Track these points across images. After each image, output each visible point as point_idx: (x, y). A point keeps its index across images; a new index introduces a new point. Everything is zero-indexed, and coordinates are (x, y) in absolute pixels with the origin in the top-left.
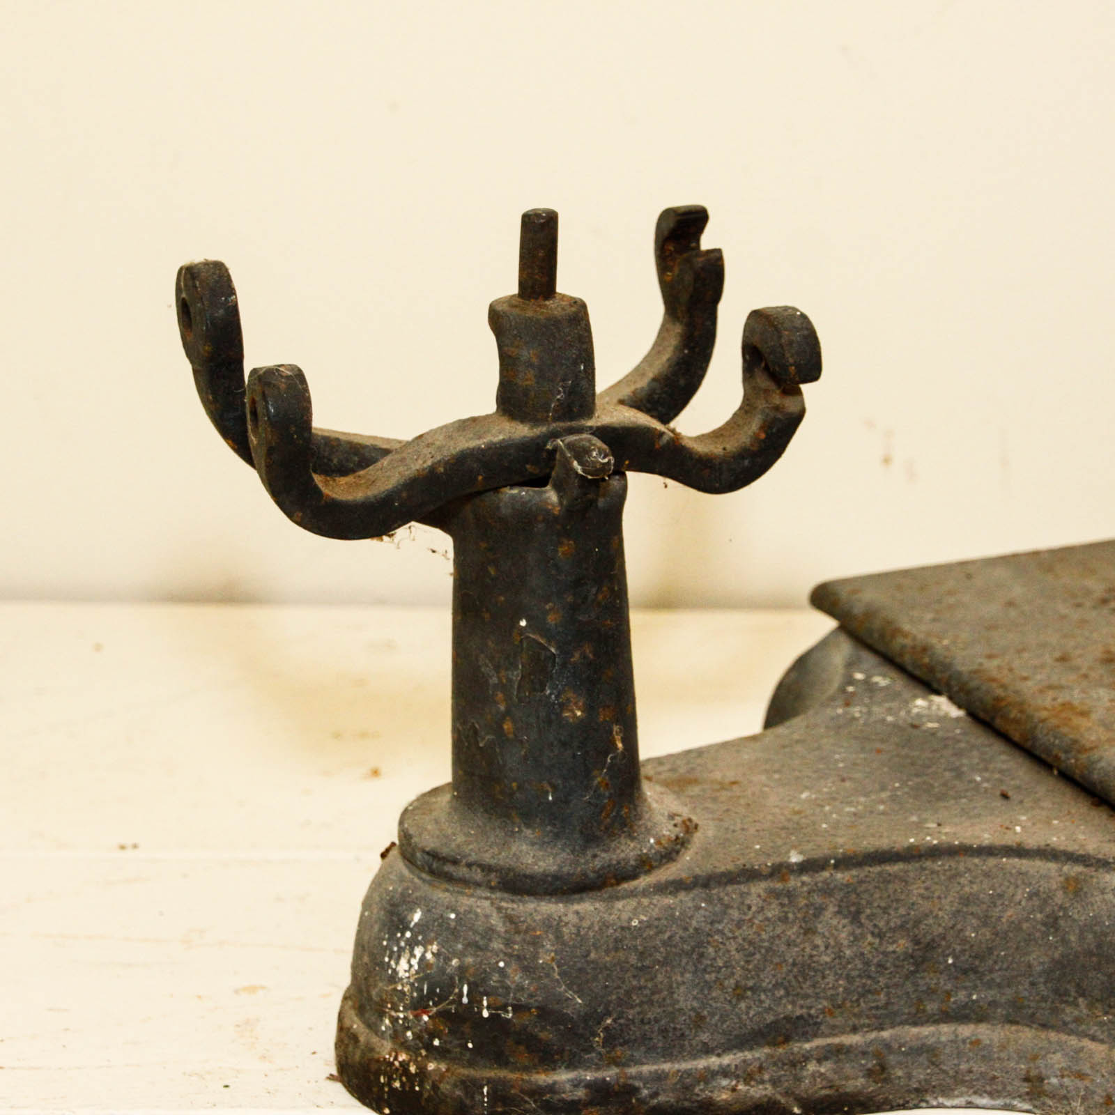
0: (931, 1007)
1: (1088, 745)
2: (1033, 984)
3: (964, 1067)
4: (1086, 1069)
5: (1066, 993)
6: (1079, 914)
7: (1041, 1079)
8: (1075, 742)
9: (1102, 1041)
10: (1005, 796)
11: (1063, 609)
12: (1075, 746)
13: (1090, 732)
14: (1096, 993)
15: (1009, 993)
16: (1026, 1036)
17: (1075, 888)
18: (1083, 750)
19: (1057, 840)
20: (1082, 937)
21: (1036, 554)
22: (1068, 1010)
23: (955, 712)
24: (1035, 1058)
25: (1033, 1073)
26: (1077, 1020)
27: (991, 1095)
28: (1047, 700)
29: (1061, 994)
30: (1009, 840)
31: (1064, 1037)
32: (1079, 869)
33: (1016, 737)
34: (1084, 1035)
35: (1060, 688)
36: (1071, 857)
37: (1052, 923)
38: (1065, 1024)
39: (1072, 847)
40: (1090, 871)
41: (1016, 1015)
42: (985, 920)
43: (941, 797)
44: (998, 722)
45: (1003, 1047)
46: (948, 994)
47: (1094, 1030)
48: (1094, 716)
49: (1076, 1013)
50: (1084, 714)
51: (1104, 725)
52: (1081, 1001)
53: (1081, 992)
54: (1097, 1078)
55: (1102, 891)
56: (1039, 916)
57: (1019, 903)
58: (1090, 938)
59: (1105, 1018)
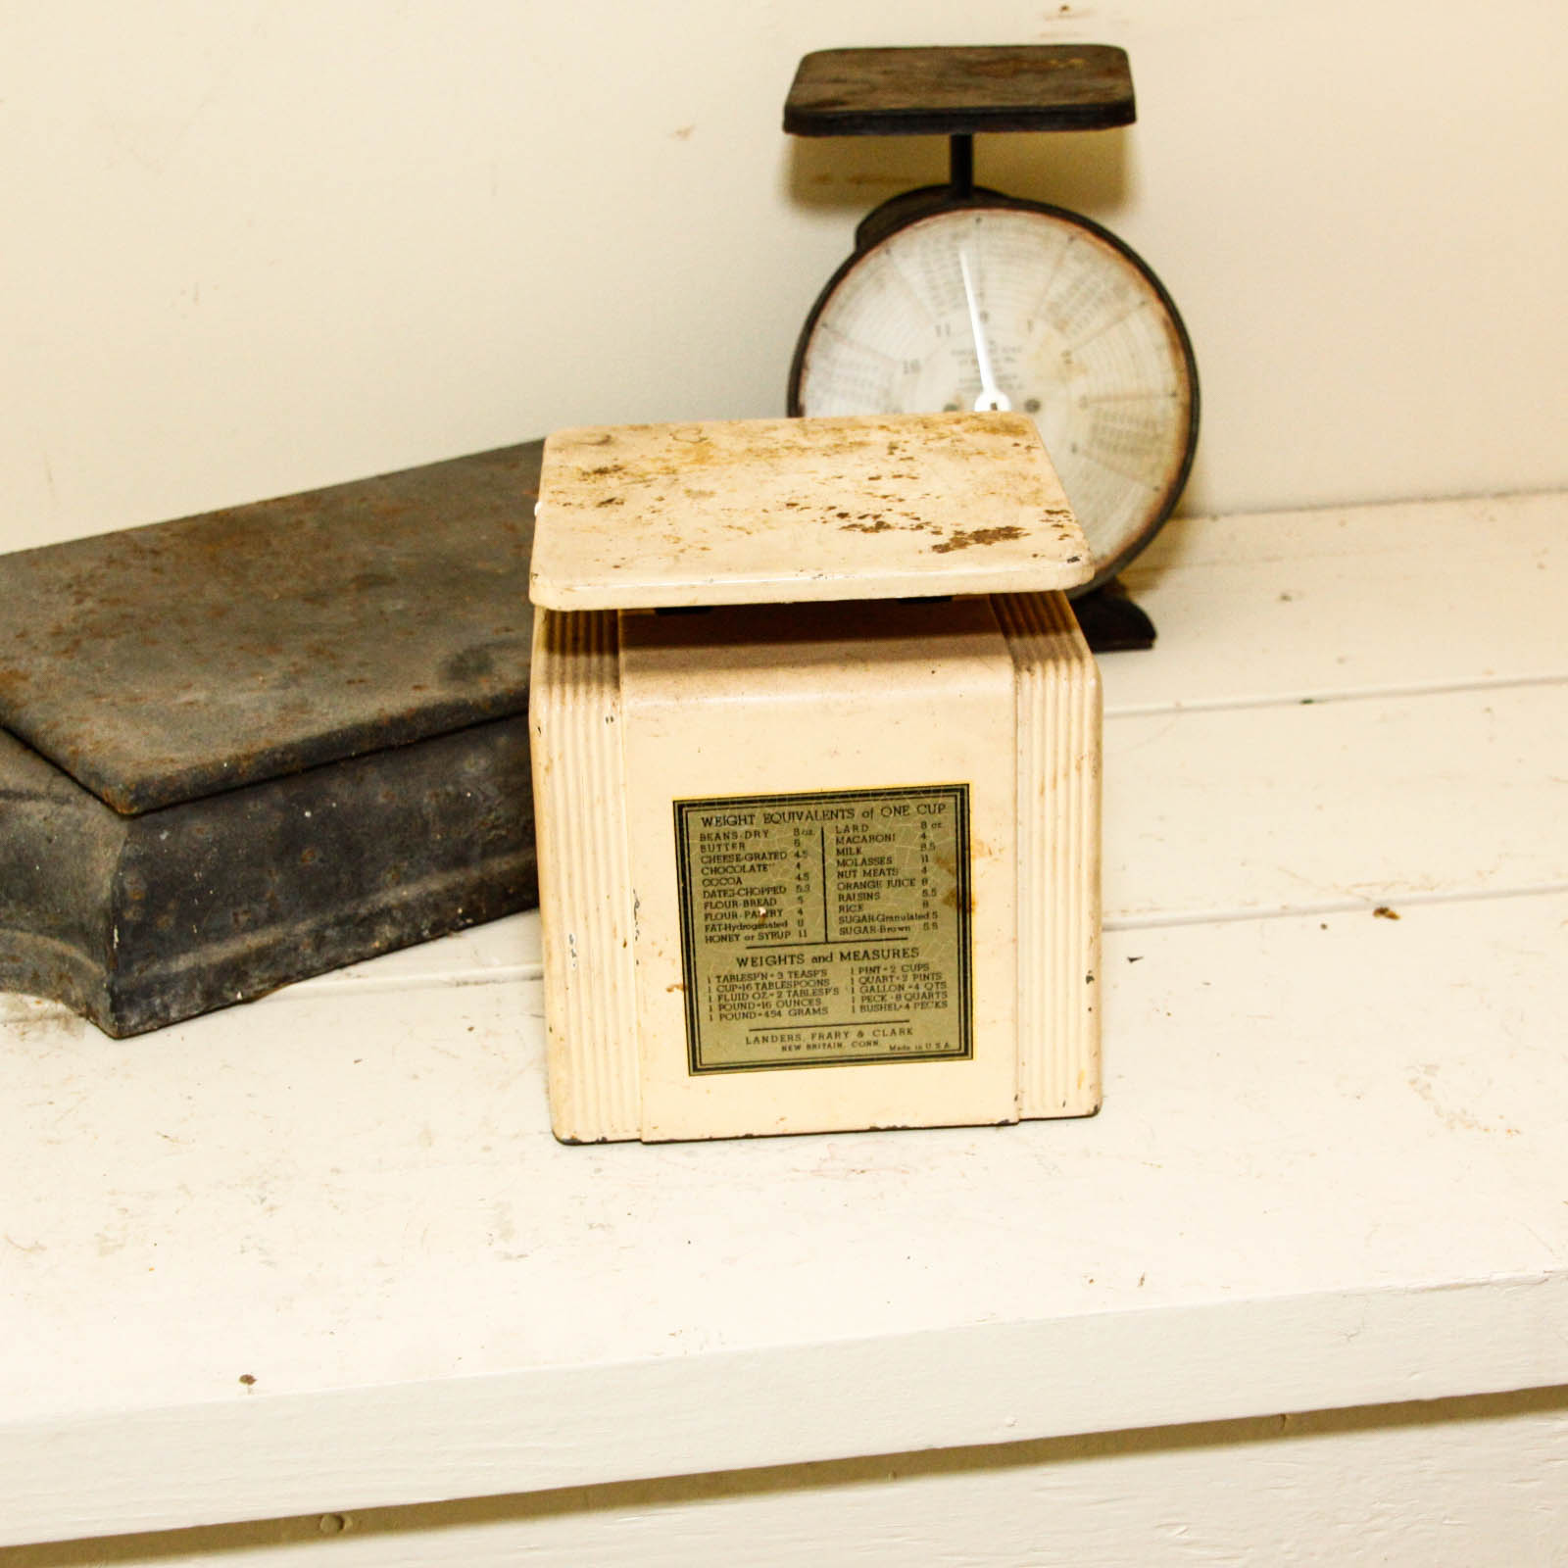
1: (19, 702)
4: (18, 954)
8: (11, 701)
9: (29, 931)
12: (13, 705)
13: (24, 691)
14: (21, 895)
18: (17, 706)
20: (6, 854)
26: (10, 917)
28: (1, 670)
32: (2, 801)
34: (15, 927)
35: (13, 658)
40: (10, 802)
47: (23, 923)
48: (32, 680)
49: (8, 912)
50: (25, 678)
51: (38, 686)
52: (11, 902)
53: (10, 896)
54: (28, 960)
55: (19, 817)
58: (11, 853)
59: (29, 914)
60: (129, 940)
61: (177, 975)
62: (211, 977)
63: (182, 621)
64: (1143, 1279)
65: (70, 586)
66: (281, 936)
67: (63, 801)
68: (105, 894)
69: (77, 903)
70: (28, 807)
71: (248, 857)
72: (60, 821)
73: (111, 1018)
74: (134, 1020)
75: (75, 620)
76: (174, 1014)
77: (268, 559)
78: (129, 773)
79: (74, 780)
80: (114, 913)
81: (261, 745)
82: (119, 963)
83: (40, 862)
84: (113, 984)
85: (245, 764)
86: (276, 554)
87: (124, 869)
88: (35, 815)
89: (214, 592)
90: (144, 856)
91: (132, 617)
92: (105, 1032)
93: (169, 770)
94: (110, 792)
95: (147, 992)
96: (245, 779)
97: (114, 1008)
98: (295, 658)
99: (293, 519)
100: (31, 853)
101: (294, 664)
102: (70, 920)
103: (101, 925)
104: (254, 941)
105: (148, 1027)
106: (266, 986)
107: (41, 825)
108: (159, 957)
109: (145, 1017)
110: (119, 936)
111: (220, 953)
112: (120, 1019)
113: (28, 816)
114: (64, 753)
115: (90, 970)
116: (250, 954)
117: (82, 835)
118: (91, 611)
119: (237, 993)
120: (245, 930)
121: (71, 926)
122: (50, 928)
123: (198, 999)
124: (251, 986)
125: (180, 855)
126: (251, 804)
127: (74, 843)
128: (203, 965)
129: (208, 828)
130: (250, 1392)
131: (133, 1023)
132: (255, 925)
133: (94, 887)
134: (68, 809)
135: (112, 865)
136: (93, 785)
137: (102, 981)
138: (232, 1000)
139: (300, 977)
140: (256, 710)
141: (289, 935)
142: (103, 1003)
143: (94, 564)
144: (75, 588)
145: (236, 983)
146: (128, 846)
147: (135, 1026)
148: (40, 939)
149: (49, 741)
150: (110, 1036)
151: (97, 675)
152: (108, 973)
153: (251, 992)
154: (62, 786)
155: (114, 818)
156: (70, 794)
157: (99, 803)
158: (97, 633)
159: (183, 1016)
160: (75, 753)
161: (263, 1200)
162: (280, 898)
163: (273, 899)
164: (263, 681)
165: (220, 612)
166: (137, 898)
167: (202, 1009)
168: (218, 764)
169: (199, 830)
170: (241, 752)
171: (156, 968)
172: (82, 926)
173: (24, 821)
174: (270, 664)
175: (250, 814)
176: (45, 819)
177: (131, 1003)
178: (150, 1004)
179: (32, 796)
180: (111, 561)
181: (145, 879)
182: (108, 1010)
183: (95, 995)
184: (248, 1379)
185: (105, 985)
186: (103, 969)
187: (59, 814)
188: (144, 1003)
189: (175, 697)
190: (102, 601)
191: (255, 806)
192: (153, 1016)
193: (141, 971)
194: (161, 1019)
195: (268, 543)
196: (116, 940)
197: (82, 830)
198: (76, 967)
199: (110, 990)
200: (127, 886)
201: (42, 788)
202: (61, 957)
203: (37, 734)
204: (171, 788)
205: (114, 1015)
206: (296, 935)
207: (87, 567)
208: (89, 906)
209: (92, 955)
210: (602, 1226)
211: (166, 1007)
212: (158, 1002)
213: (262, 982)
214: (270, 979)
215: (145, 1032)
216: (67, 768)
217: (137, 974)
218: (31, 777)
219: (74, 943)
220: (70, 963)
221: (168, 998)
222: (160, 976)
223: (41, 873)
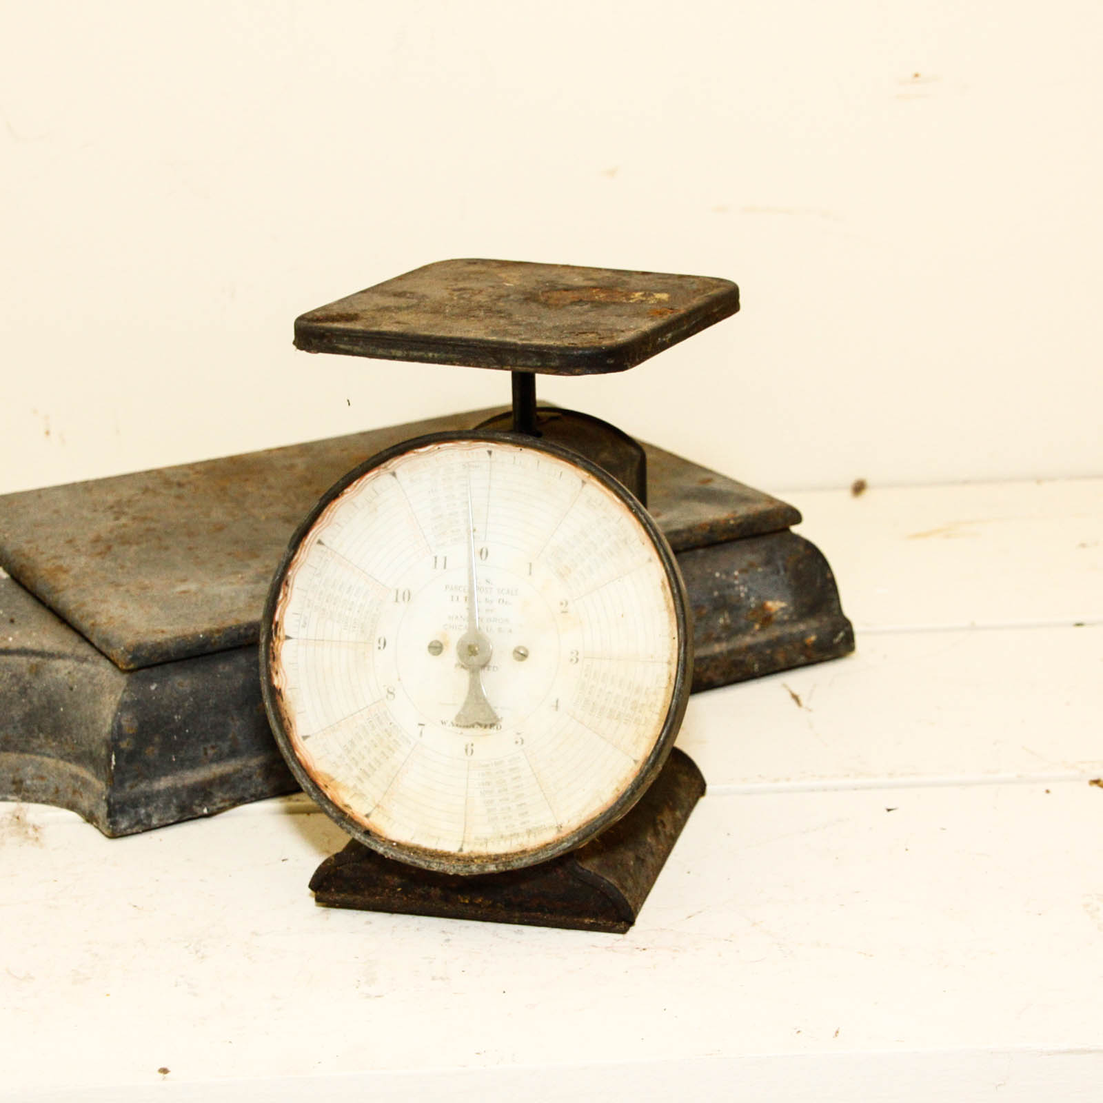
1: (59, 588)
2: (15, 728)
4: (45, 774)
5: (33, 731)
6: (38, 685)
7: (21, 782)
8: (54, 587)
9: (53, 757)
10: (12, 621)
11: (85, 513)
12: (55, 590)
13: (65, 580)
14: (49, 730)
16: (13, 758)
17: (36, 671)
18: (57, 592)
19: (29, 644)
20: (39, 697)
21: (86, 482)
22: (35, 741)
23: (4, 575)
24: (18, 770)
25: (17, 779)
26: (40, 746)
28: (49, 565)
29: (30, 732)
30: (3, 645)
31: (33, 757)
32: (39, 659)
33: (29, 587)
34: (44, 754)
35: (61, 557)
36: (34, 653)
37: (24, 692)
38: (33, 749)
39: (37, 647)
40: (45, 660)
41: (7, 746)
44: (21, 579)
47: (49, 751)
48: (72, 573)
49: (39, 742)
50: (66, 572)
51: (76, 577)
52: (41, 735)
53: (41, 730)
54: (51, 779)
55: (50, 671)
56: (16, 688)
57: (5, 681)
58: (44, 698)
59: (54, 744)
60: (123, 764)
61: (159, 792)
62: (184, 795)
63: (190, 534)
64: (837, 1032)
65: (112, 507)
66: (239, 767)
67: (84, 660)
68: (107, 729)
69: (88, 737)
70: (58, 664)
71: (216, 706)
72: (80, 675)
73: (108, 823)
74: (124, 824)
75: (111, 531)
76: (155, 822)
77: (264, 491)
78: (130, 639)
79: (92, 644)
80: (113, 744)
81: (230, 622)
82: (115, 780)
83: (64, 706)
84: (109, 796)
85: (216, 636)
86: (270, 487)
87: (121, 711)
88: (62, 669)
89: (218, 514)
90: (138, 701)
91: (154, 530)
92: (103, 833)
93: (160, 638)
94: (117, 652)
95: (135, 804)
96: (217, 647)
97: (109, 815)
98: (267, 562)
99: (287, 463)
100: (57, 698)
101: (267, 566)
102: (83, 749)
103: (104, 752)
104: (217, 770)
105: (134, 830)
106: (227, 804)
107: (66, 677)
108: (146, 777)
109: (133, 822)
110: (116, 760)
111: (192, 777)
112: (114, 823)
113: (57, 671)
114: (86, 625)
115: (94, 786)
116: (214, 779)
117: (95, 685)
118: (125, 526)
119: (203, 808)
120: (212, 761)
121: (84, 753)
122: (69, 754)
123: (173, 811)
124: (214, 804)
125: (165, 702)
126: (220, 667)
127: (89, 691)
128: (179, 786)
129: (187, 682)
130: (164, 1079)
131: (123, 826)
132: (219, 758)
133: (101, 722)
134: (85, 666)
135: (114, 707)
136: (104, 648)
137: (102, 794)
138: (200, 813)
139: (253, 799)
140: (231, 598)
141: (245, 766)
142: (102, 811)
143: (132, 492)
144: (116, 509)
145: (204, 800)
146: (127, 693)
147: (125, 829)
148: (61, 763)
149: (77, 616)
150: (107, 836)
151: (120, 571)
152: (107, 788)
153: (214, 808)
154: (84, 650)
155: (118, 673)
156: (88, 656)
157: (108, 662)
158: (125, 541)
159: (162, 823)
160: (93, 625)
161: (197, 952)
162: (240, 738)
163: (234, 740)
164: (242, 578)
165: (220, 528)
166: (131, 732)
167: (176, 819)
168: (195, 636)
169: (179, 684)
170: (216, 627)
171: (143, 786)
172: (91, 753)
173: (54, 674)
174: (248, 566)
175: (220, 674)
176: (69, 673)
177: (123, 811)
178: (136, 813)
179: (61, 656)
180: (146, 490)
181: (137, 718)
182: (105, 816)
183: (98, 804)
184: (164, 1071)
185: (104, 797)
186: (103, 784)
187: (80, 670)
188: (132, 811)
189: (174, 586)
190: (134, 518)
191: (224, 668)
192: (139, 822)
193: (132, 787)
194: (144, 824)
195: (265, 480)
196: (114, 763)
197: (95, 681)
198: (85, 783)
199: (108, 801)
200: (123, 723)
201: (68, 650)
202: (75, 777)
203: (70, 610)
204: (160, 651)
205: (109, 820)
206: (250, 767)
207: (128, 494)
208: (96, 738)
209: (97, 776)
210: (442, 978)
211: (149, 816)
212: (143, 811)
213: (223, 800)
214: (230, 799)
215: (133, 834)
216: (87, 635)
217: (128, 790)
218: (62, 642)
219: (85, 766)
220: (81, 781)
221: (151, 809)
222: (145, 792)
223: (64, 713)
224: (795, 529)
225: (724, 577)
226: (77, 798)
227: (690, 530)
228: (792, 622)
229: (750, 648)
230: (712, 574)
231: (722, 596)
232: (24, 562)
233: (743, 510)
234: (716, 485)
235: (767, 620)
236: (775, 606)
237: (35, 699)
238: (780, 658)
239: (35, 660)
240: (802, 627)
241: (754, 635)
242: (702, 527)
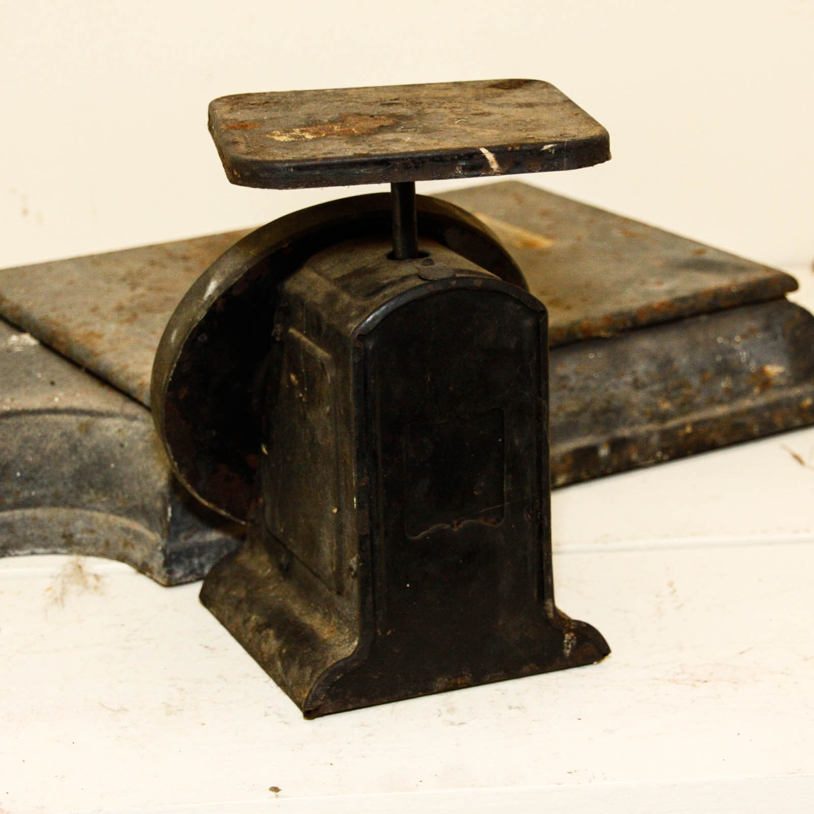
0: (9, 501)
1: (98, 352)
2: (65, 484)
3: (29, 532)
4: (95, 527)
5: (83, 487)
6: (88, 443)
7: (71, 536)
8: (92, 351)
9: (103, 511)
10: (53, 383)
11: (101, 284)
12: (93, 354)
13: (101, 346)
14: (100, 486)
15: (52, 490)
16: (63, 513)
17: (86, 429)
18: (96, 355)
19: (77, 403)
20: (90, 456)
22: (85, 496)
23: (33, 342)
24: (68, 524)
25: (67, 533)
26: (90, 501)
27: (45, 547)
28: (81, 331)
29: (80, 488)
30: (50, 405)
31: (83, 512)
32: (88, 418)
33: (63, 352)
34: (94, 509)
35: (90, 324)
36: (82, 412)
37: (74, 449)
38: (83, 504)
39: (85, 407)
40: (93, 419)
41: (57, 501)
42: (37, 450)
43: (16, 386)
44: (55, 345)
45: (50, 520)
46: (18, 493)
47: (99, 506)
48: (106, 338)
49: (89, 497)
50: (100, 337)
51: (111, 342)
52: (91, 491)
53: (91, 485)
54: (101, 532)
55: (100, 429)
56: (67, 446)
57: (55, 439)
58: (94, 455)
59: (104, 499)
60: (179, 515)
61: (210, 544)
65: (124, 279)
67: (133, 418)
69: (141, 491)
70: (107, 422)
72: (130, 432)
73: (164, 572)
74: (179, 573)
75: (132, 300)
80: (169, 496)
82: (171, 532)
83: (116, 462)
84: (166, 546)
88: (112, 427)
92: (158, 582)
95: (189, 553)
97: (167, 564)
100: (107, 454)
102: (135, 503)
103: (159, 504)
105: (188, 580)
107: (116, 435)
108: (199, 529)
109: (187, 572)
110: (173, 512)
112: (170, 572)
113: (107, 429)
115: (148, 538)
117: (147, 441)
118: (143, 295)
121: (136, 507)
122: (119, 509)
127: (140, 447)
130: (277, 796)
131: (179, 576)
134: (136, 424)
137: (158, 545)
142: (157, 561)
143: (141, 264)
144: (129, 280)
147: (180, 578)
148: (112, 517)
149: (122, 377)
150: (162, 585)
152: (162, 540)
156: (137, 414)
158: (149, 309)
171: (197, 537)
172: (144, 506)
173: (104, 432)
176: (120, 431)
177: (178, 561)
178: (191, 563)
179: (110, 415)
180: (152, 263)
182: (161, 566)
183: (152, 556)
184: (275, 789)
185: (160, 548)
186: (158, 536)
187: (130, 428)
188: (187, 562)
190: (150, 289)
192: (192, 572)
193: (186, 538)
194: (198, 574)
196: (170, 514)
197: (146, 438)
198: (138, 536)
199: (164, 551)
201: (116, 410)
202: (127, 530)
203: (113, 373)
205: (166, 569)
207: (135, 266)
208: (150, 492)
209: (151, 528)
210: (518, 708)
211: (202, 566)
215: (186, 583)
216: (135, 395)
217: (182, 541)
218: (108, 402)
219: (137, 519)
220: (134, 535)
221: (203, 559)
222: (198, 543)
223: (115, 469)
224: (792, 297)
225: (726, 343)
226: (129, 550)
227: (695, 296)
228: (789, 386)
229: (751, 411)
230: (715, 340)
231: (725, 361)
232: (55, 328)
233: (743, 278)
234: (708, 256)
235: (766, 384)
236: (774, 370)
237: (85, 456)
238: (778, 421)
239: (85, 419)
240: (797, 391)
241: (754, 399)
242: (706, 293)
